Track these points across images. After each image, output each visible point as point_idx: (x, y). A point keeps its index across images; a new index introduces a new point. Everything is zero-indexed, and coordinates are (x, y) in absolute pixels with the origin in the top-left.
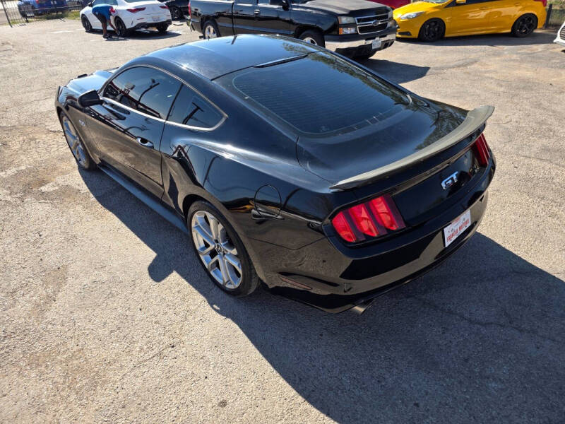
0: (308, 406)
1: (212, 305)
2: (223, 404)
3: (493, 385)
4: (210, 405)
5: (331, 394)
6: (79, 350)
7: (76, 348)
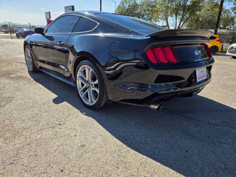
0: (129, 149)
1: (82, 113)
2: (84, 146)
3: (225, 146)
4: (76, 146)
5: (142, 145)
6: (10, 124)
7: (9, 123)
